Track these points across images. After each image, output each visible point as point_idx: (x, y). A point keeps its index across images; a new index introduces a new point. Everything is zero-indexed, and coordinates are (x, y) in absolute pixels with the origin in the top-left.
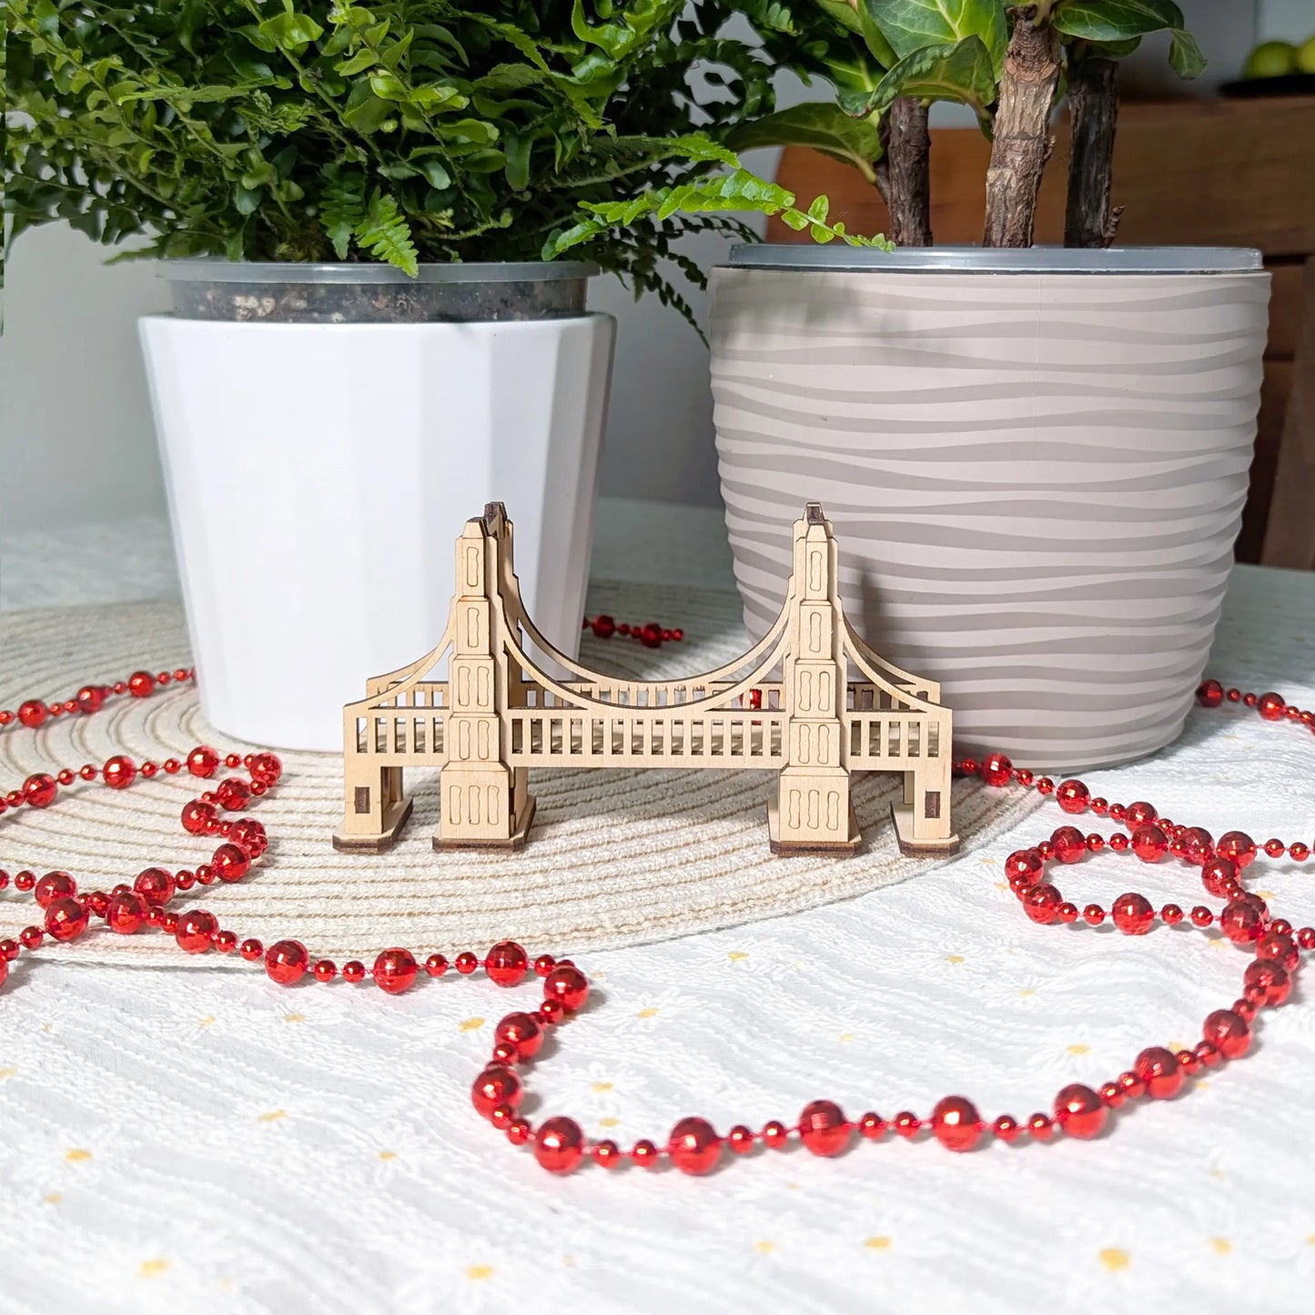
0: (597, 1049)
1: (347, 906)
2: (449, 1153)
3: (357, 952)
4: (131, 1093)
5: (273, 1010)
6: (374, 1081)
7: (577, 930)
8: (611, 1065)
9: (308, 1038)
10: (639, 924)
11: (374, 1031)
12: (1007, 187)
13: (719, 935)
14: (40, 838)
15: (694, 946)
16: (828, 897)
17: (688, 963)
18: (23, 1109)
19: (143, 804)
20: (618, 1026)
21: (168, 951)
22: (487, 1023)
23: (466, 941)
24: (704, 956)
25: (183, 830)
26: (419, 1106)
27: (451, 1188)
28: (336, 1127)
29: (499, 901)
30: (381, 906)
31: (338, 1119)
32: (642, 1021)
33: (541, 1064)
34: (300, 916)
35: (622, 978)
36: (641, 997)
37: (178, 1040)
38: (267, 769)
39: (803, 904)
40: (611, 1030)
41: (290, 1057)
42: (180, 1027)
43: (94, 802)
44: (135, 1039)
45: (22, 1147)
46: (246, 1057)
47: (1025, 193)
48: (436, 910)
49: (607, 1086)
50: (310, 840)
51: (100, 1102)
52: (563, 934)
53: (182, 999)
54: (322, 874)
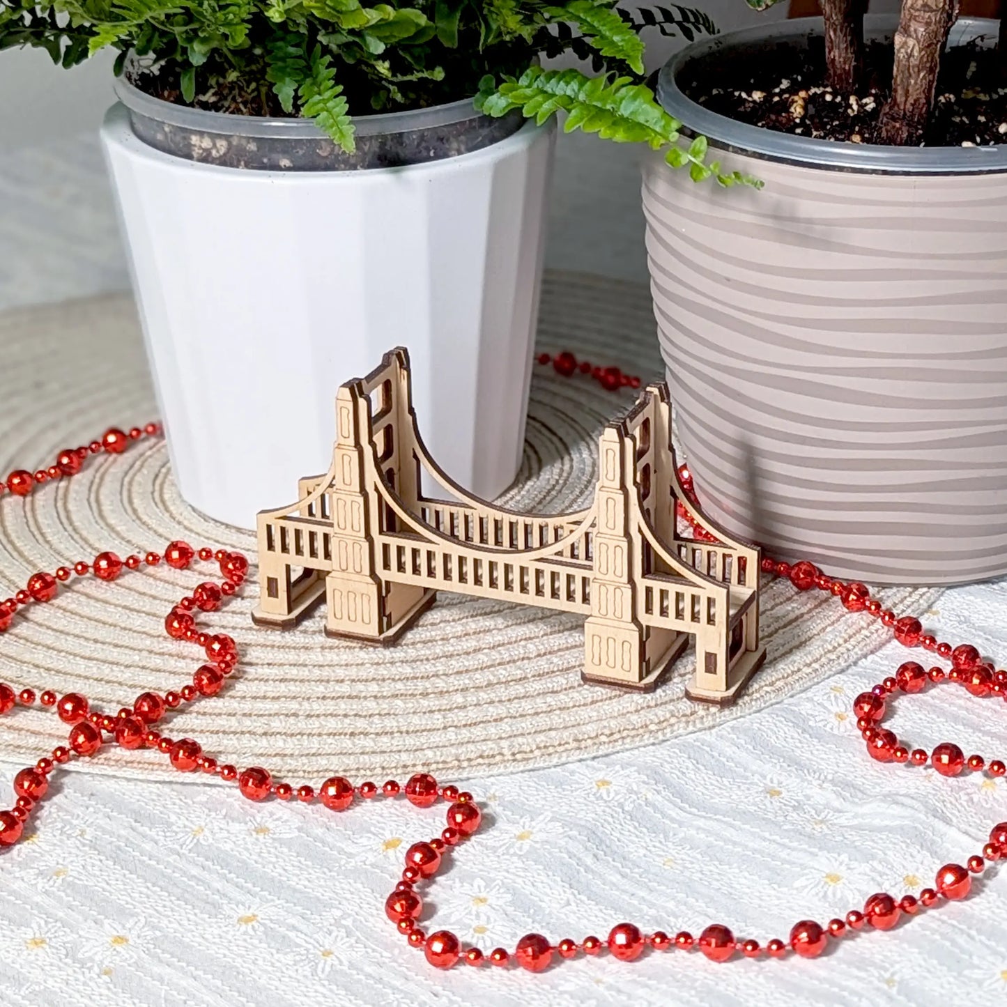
0: (481, 867)
1: (302, 725)
2: (370, 951)
3: (309, 772)
4: (149, 892)
5: (246, 823)
6: (319, 894)
7: (481, 757)
8: (489, 883)
9: (273, 850)
10: (532, 751)
11: (320, 845)
12: (910, 55)
13: (594, 763)
14: (49, 637)
15: (572, 773)
16: (691, 728)
17: (564, 790)
18: (77, 903)
19: (131, 600)
20: (501, 847)
21: (164, 768)
22: (403, 844)
23: (393, 765)
24: (578, 783)
25: (165, 633)
26: (350, 915)
27: (369, 976)
28: (292, 934)
29: (424, 722)
30: (329, 725)
31: (294, 928)
32: (518, 844)
33: (440, 879)
34: (265, 734)
35: (510, 802)
36: (521, 822)
37: (178, 847)
38: (236, 568)
39: (668, 735)
40: (495, 850)
41: (260, 866)
42: (179, 836)
43: (88, 596)
44: (148, 846)
45: (81, 933)
46: (228, 865)
47: (928, 61)
48: (372, 731)
49: (483, 900)
50: (273, 647)
51: (129, 899)
52: (469, 760)
53: (178, 811)
54: (282, 688)
